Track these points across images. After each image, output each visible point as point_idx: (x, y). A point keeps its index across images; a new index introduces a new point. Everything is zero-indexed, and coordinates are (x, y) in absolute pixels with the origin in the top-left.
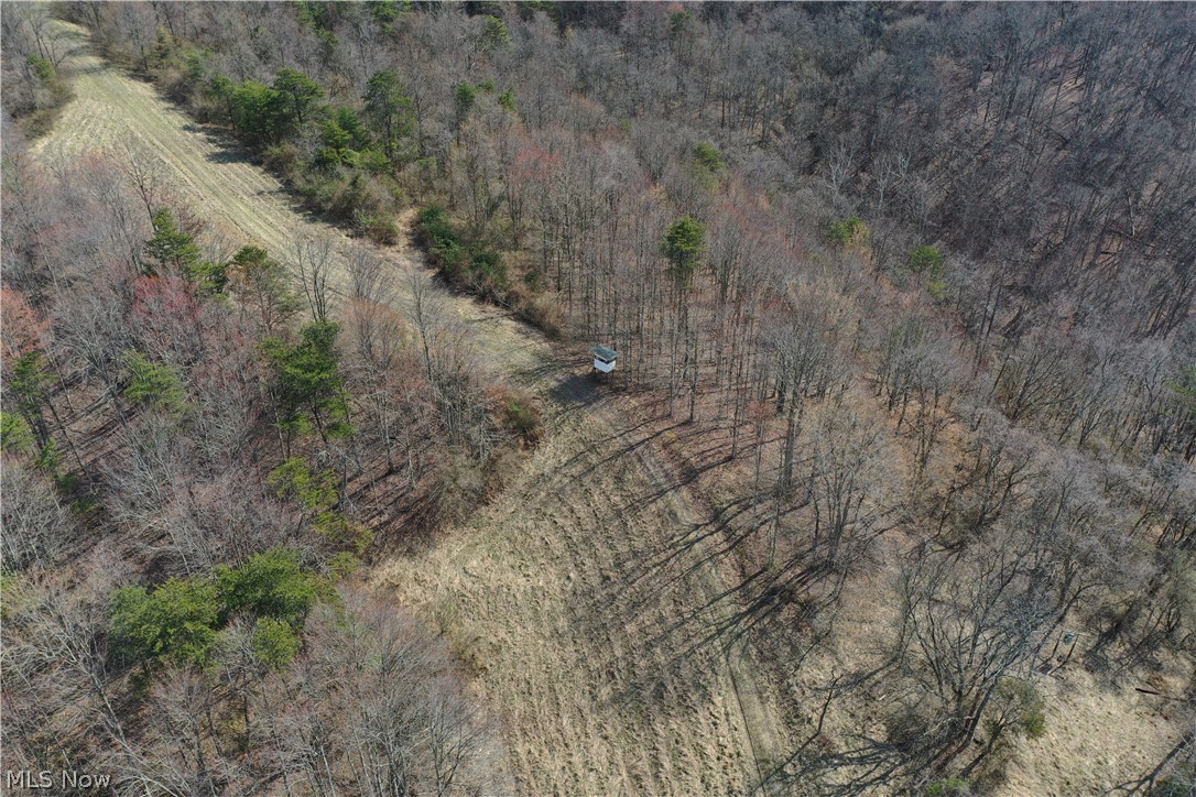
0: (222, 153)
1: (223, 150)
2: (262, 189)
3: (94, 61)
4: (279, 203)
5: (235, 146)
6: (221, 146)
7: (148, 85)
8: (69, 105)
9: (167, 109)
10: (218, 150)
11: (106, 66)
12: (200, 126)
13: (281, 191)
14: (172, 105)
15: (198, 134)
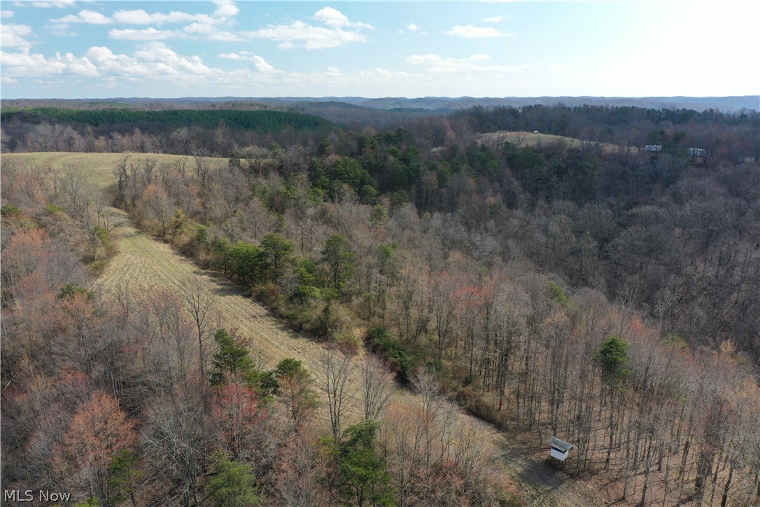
0: (223, 290)
1: (222, 287)
2: (255, 314)
3: (131, 230)
4: (268, 324)
5: (230, 285)
6: (221, 284)
7: (167, 245)
8: (115, 258)
9: (181, 260)
10: (219, 287)
11: (139, 233)
12: (204, 271)
13: (268, 315)
14: (183, 258)
15: (204, 277)
